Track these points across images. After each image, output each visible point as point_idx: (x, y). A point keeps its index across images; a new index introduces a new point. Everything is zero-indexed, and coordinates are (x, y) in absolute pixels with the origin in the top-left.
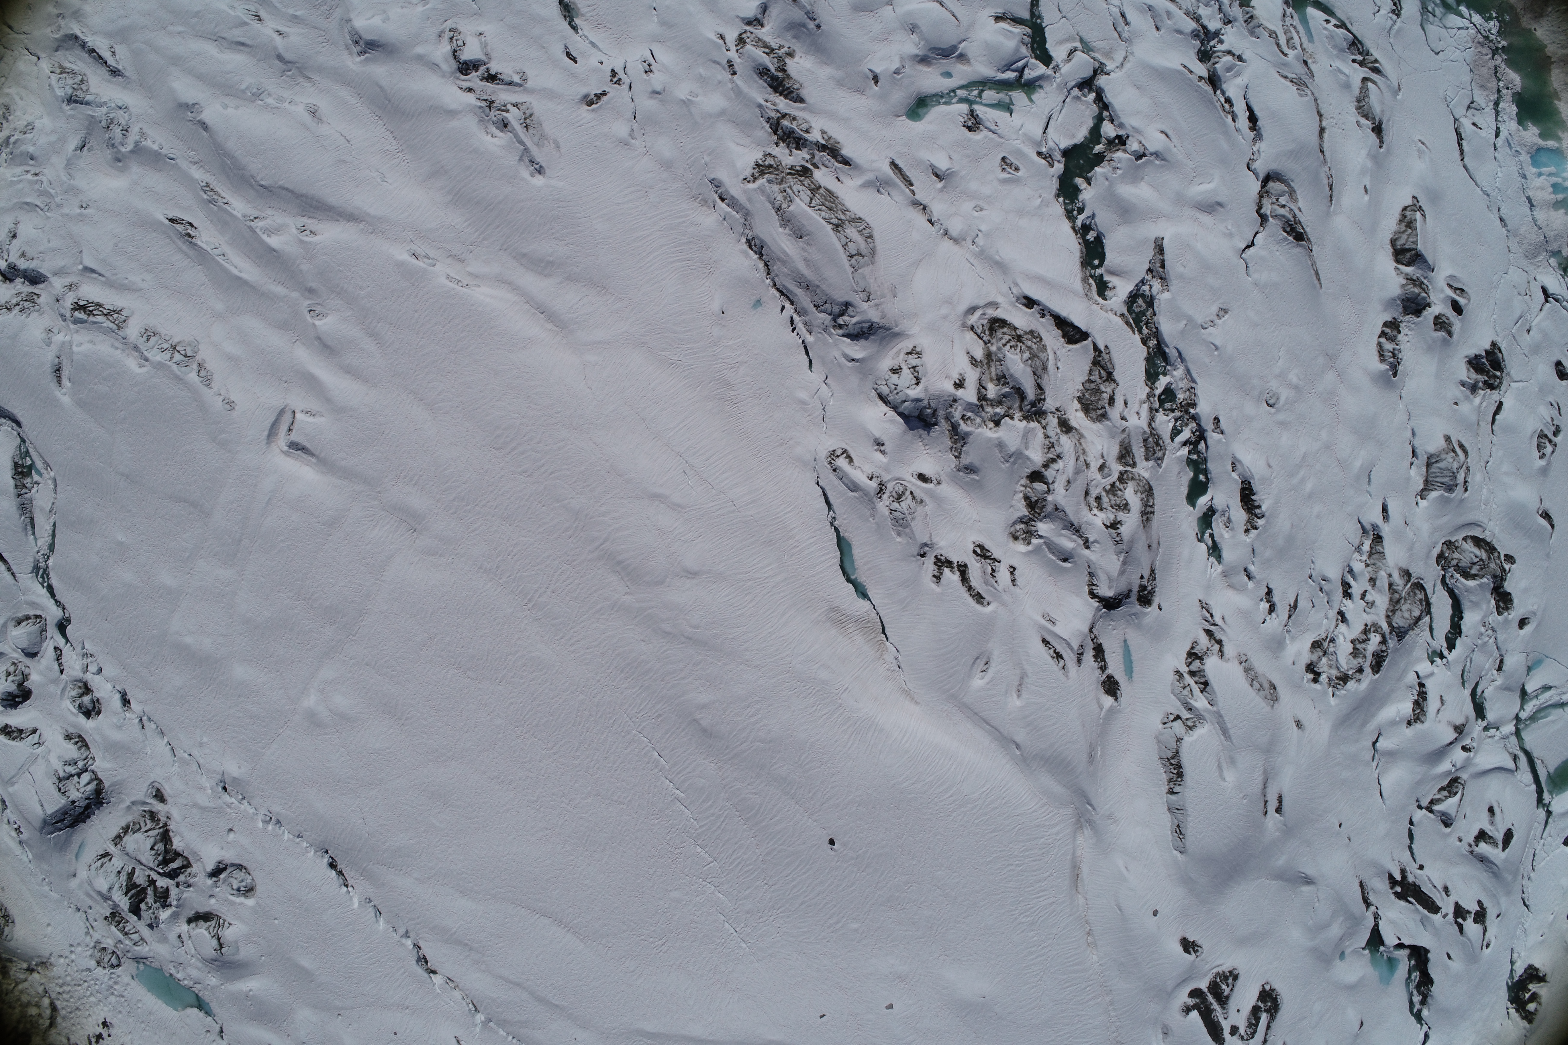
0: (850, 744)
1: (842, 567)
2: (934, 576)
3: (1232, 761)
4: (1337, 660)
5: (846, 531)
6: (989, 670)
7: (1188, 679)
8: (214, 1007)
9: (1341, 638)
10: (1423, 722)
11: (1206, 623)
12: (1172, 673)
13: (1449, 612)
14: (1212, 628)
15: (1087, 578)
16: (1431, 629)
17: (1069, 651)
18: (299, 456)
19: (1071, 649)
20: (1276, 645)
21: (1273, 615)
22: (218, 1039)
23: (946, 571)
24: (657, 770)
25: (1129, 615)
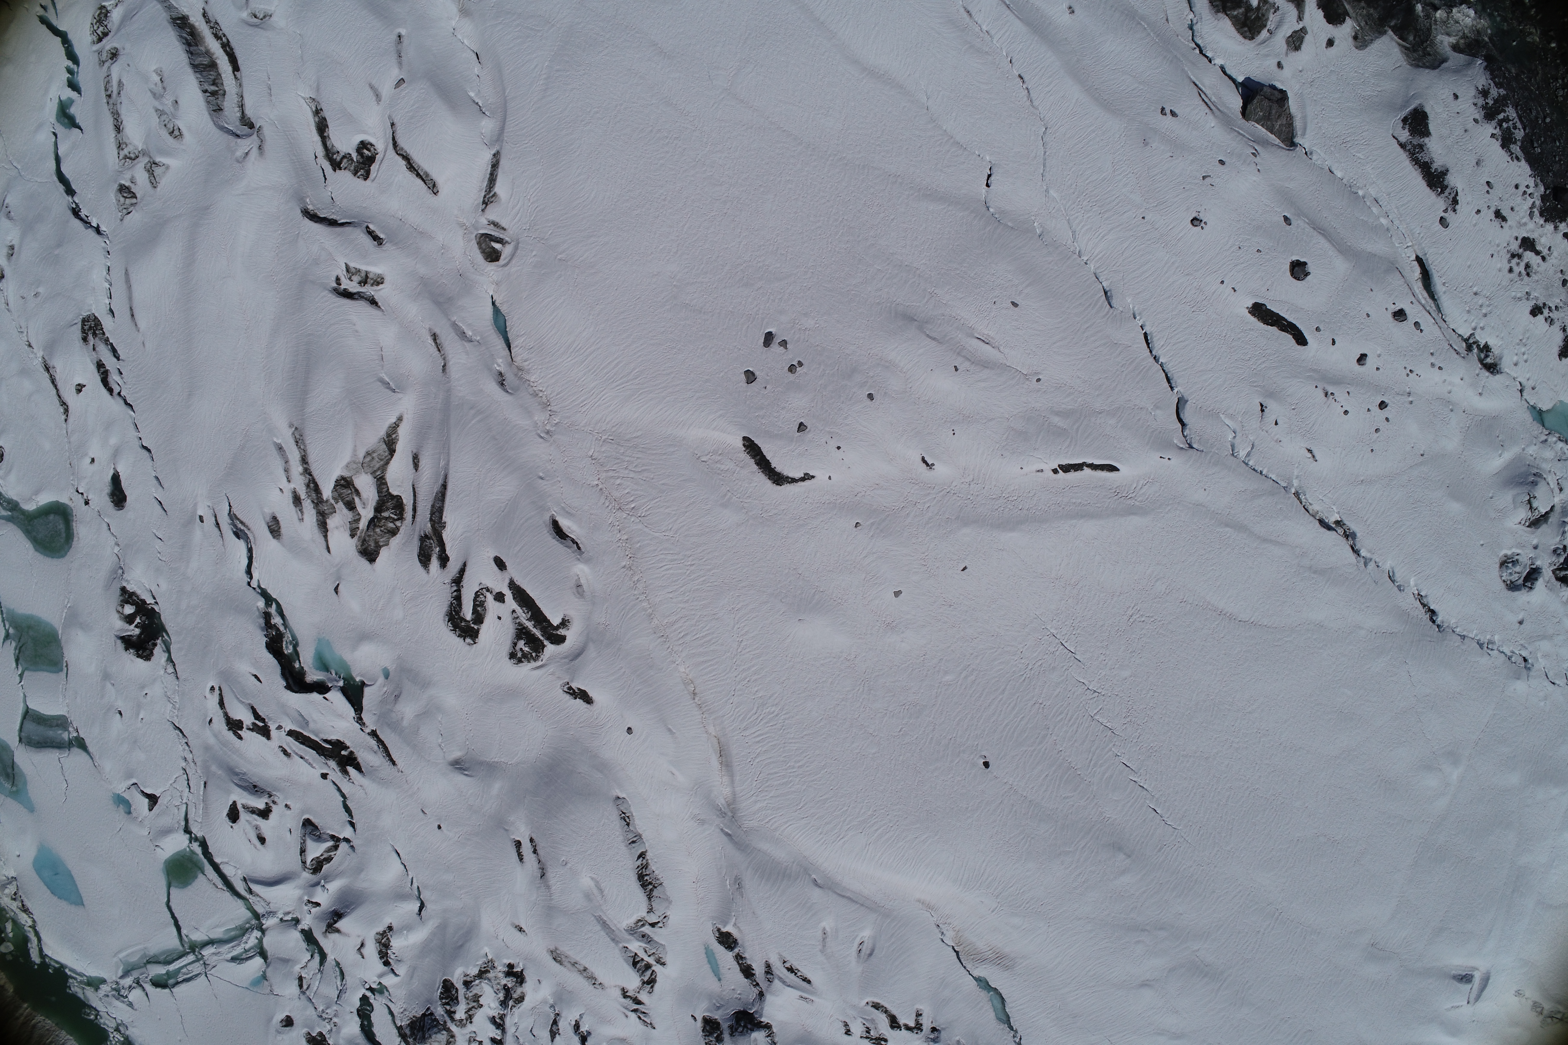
0: (984, 864)
1: (1003, 1000)
2: (921, 1015)
3: (588, 896)
4: (492, 987)
5: (1003, 1029)
6: (857, 946)
7: (651, 960)
8: (1527, 417)
9: (493, 1005)
10: (377, 934)
11: (643, 1010)
12: (667, 963)
13: (375, 1029)
14: (636, 1007)
15: (776, 1040)
16: (391, 1013)
17: (781, 975)
18: (1465, 971)
19: (780, 979)
20: (562, 996)
21: (573, 1023)
22: (1524, 382)
23: (912, 1024)
24: (1157, 796)
25: (723, 1006)
